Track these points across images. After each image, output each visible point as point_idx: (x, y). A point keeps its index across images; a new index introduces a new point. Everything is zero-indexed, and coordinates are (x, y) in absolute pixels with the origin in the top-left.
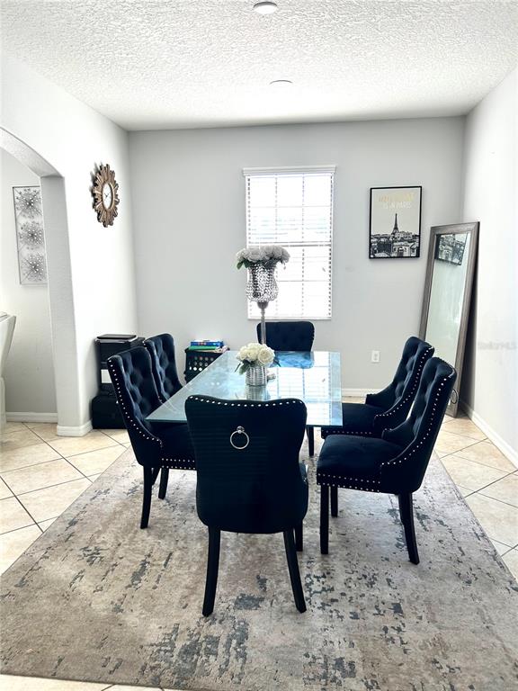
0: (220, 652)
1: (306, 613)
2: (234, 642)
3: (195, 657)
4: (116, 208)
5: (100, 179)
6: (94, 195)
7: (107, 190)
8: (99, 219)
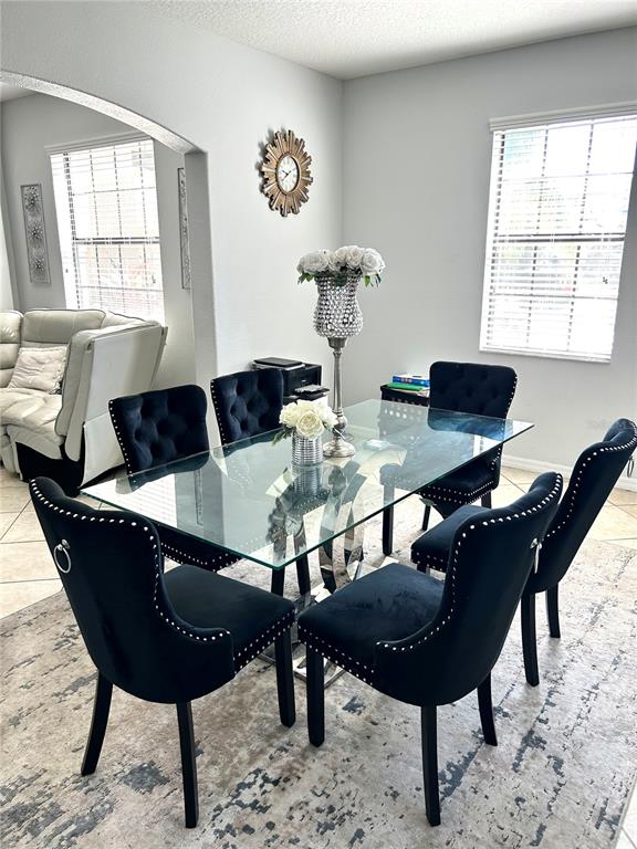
0: (42, 835)
1: (192, 832)
2: (73, 827)
3: (14, 825)
4: (306, 191)
5: (273, 153)
6: (262, 173)
7: (287, 166)
8: (271, 207)
